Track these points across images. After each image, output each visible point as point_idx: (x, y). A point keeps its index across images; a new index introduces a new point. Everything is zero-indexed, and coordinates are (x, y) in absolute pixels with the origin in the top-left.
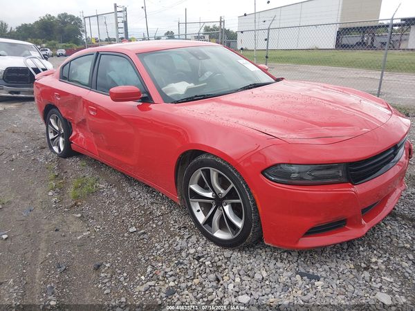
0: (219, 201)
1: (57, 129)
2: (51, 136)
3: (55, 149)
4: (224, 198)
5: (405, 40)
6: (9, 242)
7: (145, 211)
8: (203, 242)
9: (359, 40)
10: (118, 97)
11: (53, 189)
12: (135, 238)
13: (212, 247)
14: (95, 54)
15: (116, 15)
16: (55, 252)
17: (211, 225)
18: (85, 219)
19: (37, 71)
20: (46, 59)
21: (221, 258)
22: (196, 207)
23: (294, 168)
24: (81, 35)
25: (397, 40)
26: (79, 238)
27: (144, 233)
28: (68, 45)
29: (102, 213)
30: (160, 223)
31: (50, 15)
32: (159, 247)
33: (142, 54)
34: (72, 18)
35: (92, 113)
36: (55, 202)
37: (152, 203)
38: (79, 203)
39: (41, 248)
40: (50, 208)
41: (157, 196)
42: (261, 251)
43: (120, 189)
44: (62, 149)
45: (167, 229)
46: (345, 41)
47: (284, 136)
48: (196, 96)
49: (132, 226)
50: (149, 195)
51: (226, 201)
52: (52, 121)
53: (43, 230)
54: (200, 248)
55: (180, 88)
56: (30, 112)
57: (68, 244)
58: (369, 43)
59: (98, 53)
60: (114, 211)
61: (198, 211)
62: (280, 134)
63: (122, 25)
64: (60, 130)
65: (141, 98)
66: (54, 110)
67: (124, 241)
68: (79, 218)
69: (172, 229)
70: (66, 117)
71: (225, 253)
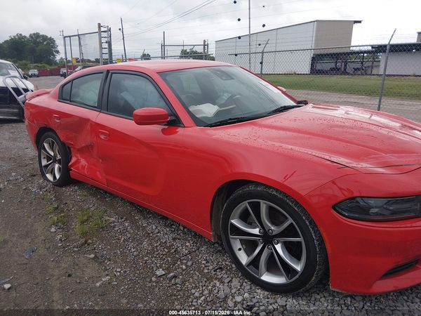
0: (268, 239)
1: (52, 154)
2: (44, 162)
3: (49, 177)
4: (276, 236)
5: (376, 66)
6: (13, 294)
7: (169, 248)
8: (249, 287)
9: (333, 65)
10: (143, 120)
11: (55, 224)
12: (165, 283)
13: (260, 294)
14: (105, 73)
15: (100, 35)
16: (73, 304)
17: (257, 267)
18: (100, 260)
19: (17, 90)
20: (26, 78)
21: (275, 307)
22: (237, 245)
23: (372, 202)
24: (54, 55)
25: (368, 67)
26: (98, 284)
27: (175, 277)
28: (40, 65)
29: (119, 252)
30: (189, 263)
31: (21, 35)
32: (197, 294)
33: (163, 73)
34: (45, 38)
35: (102, 137)
36: (61, 240)
37: (174, 239)
38: (90, 241)
39: (54, 299)
40: (56, 247)
41: (178, 230)
42: (318, 297)
43: (133, 222)
44: (58, 176)
45: (201, 272)
46: (319, 67)
47: (353, 165)
48: (230, 119)
49: (158, 268)
50: (168, 229)
51: (277, 239)
52: (46, 145)
53: (52, 275)
54: (246, 295)
55: (208, 110)
56: (11, 135)
57: (86, 293)
58: (343, 70)
59: (108, 71)
60: (133, 250)
61: (240, 250)
62: (350, 163)
63: (105, 45)
64: (55, 156)
65: (168, 122)
66: (50, 133)
67: (152, 288)
68: (93, 259)
69: (206, 271)
70: (66, 142)
71: (279, 300)
